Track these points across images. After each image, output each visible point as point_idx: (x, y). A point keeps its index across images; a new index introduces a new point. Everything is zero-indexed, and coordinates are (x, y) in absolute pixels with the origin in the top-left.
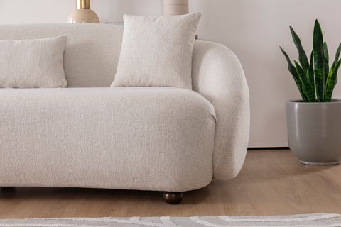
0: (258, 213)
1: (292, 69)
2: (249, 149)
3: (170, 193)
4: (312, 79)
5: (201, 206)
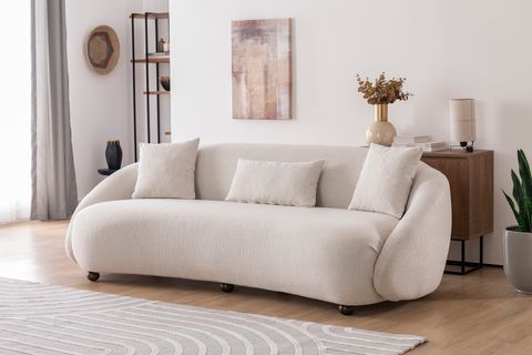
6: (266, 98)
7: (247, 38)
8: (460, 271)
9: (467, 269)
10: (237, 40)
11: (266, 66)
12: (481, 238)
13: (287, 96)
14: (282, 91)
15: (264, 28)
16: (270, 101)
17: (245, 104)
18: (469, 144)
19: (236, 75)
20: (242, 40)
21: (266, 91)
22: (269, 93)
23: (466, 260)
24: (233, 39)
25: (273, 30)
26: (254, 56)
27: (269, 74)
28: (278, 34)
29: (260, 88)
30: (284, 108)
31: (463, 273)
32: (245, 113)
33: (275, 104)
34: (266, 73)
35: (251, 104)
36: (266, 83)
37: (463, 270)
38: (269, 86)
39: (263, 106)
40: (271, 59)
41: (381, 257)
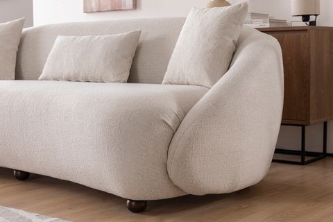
8: (300, 160)
9: (307, 159)
12: (325, 124)
18: (312, 18)
23: (307, 149)
31: (303, 163)
37: (303, 159)
41: (178, 134)
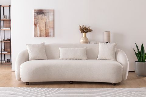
0: (132, 87)
1: (136, 54)
2: (129, 72)
3: (113, 83)
4: (141, 56)
5: (120, 86)
6: (46, 31)
7: (39, 14)
10: (36, 15)
11: (46, 22)
13: (53, 31)
14: (51, 29)
15: (45, 12)
16: (47, 32)
17: (38, 33)
19: (35, 25)
20: (38, 15)
21: (46, 29)
22: (47, 30)
24: (34, 15)
25: (48, 13)
26: (42, 19)
27: (47, 24)
28: (50, 14)
29: (44, 29)
30: (51, 34)
32: (38, 35)
33: (49, 33)
34: (46, 24)
35: (41, 33)
36: (46, 27)
38: (47, 28)
39: (45, 33)
40: (47, 20)
